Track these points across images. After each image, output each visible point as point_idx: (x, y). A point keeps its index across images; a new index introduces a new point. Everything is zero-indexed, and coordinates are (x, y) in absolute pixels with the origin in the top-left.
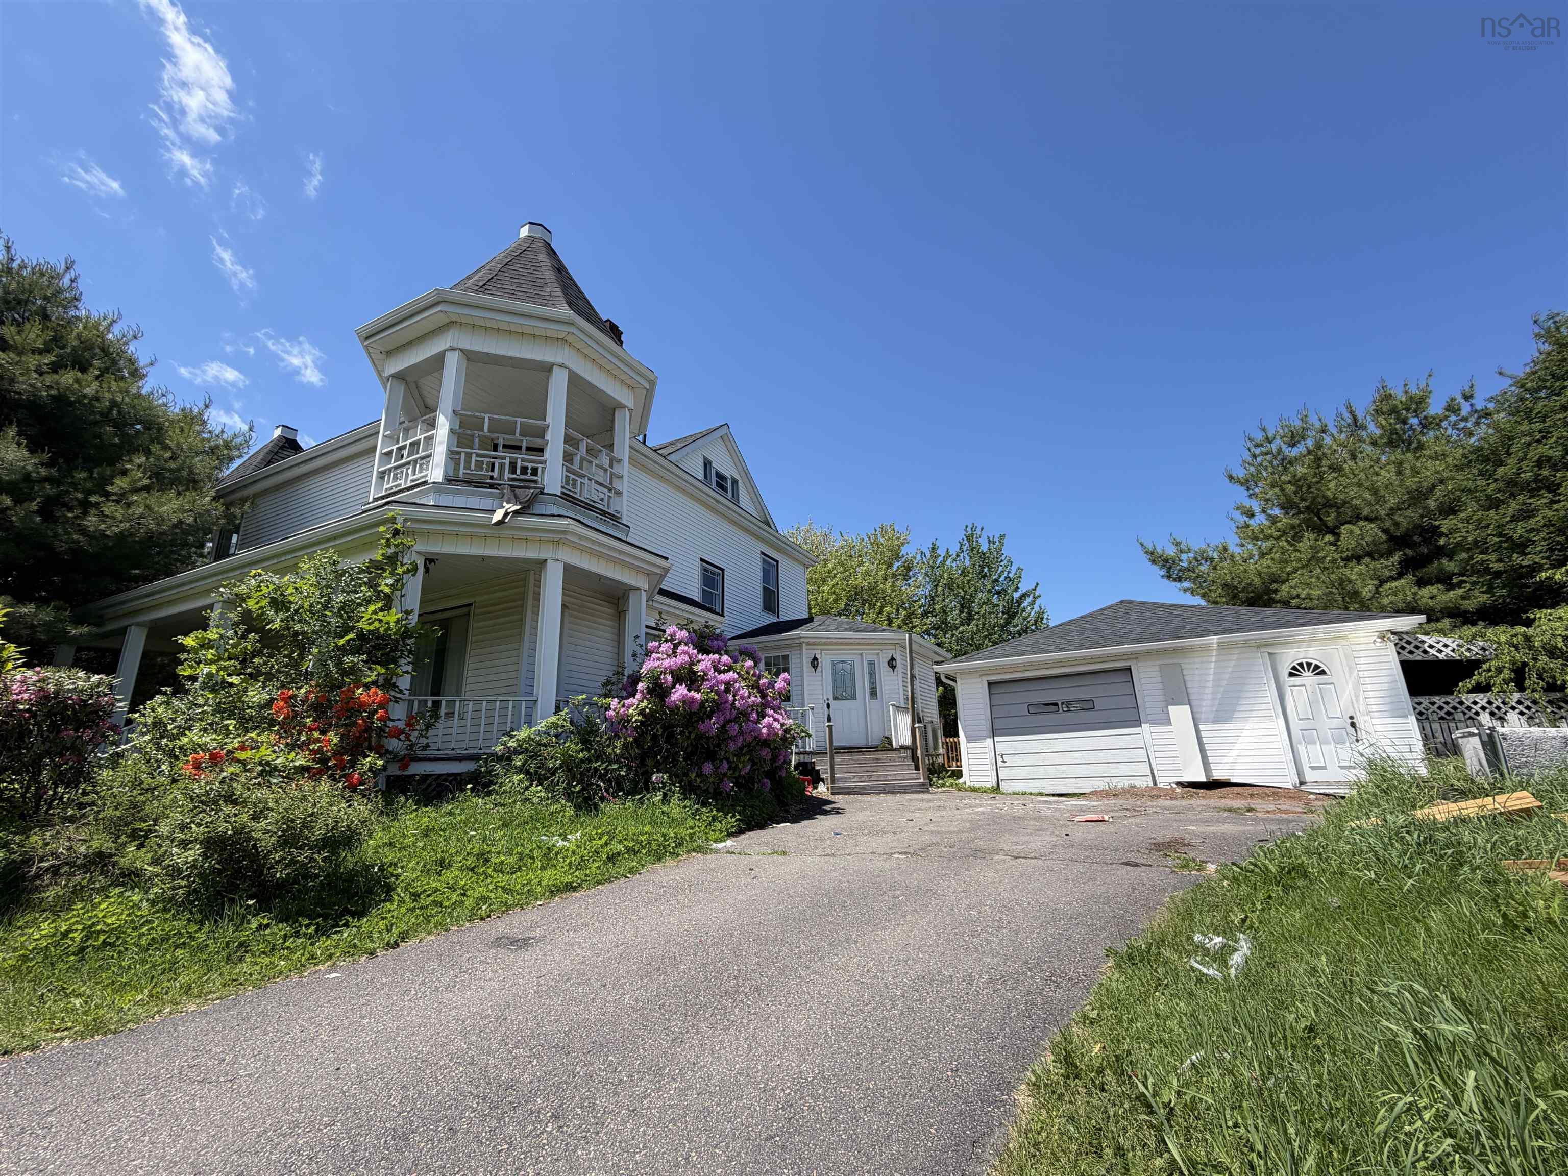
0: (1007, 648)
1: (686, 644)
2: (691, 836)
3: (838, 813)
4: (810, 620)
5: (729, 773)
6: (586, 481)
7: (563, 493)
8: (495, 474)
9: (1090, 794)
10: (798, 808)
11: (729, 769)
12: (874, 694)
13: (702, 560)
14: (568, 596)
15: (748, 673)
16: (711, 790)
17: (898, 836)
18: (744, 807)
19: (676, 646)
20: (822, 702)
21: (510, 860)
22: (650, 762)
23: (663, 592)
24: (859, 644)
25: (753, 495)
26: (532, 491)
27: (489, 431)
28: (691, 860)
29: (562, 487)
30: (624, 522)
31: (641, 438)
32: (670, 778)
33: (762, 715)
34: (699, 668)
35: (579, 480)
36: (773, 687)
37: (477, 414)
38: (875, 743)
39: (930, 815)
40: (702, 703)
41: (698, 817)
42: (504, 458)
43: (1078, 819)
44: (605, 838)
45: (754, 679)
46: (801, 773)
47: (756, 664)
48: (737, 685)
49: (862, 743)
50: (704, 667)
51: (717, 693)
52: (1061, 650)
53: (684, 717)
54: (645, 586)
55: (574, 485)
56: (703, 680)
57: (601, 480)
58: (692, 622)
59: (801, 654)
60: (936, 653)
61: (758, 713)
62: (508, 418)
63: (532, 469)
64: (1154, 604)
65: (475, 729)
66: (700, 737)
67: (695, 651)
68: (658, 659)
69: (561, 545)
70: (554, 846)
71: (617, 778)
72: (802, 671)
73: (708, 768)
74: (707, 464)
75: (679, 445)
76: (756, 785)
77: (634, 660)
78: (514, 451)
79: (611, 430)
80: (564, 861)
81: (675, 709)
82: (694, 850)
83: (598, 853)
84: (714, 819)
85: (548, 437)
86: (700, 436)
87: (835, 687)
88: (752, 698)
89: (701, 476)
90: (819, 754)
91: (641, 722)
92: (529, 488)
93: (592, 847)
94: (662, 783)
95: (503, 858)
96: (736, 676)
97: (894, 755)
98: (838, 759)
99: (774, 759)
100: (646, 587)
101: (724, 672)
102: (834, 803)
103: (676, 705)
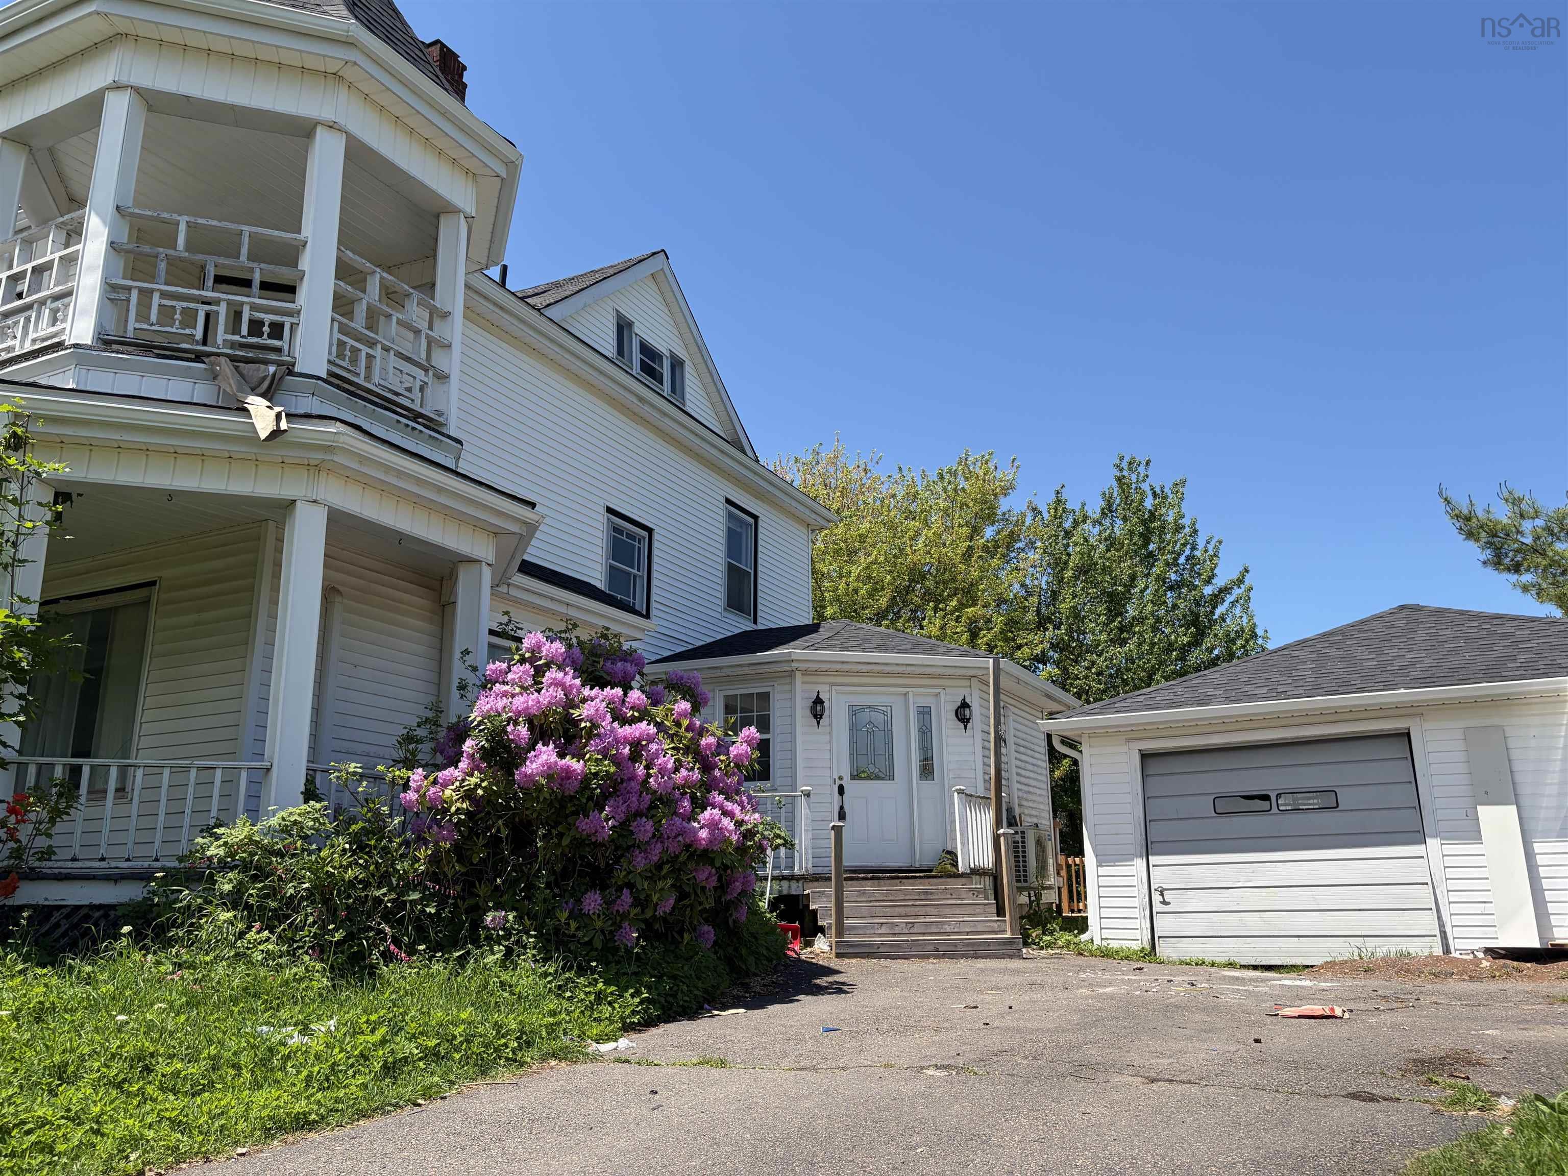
0: (1179, 690)
1: (560, 668)
2: (551, 1029)
3: (840, 991)
4: (812, 629)
5: (634, 911)
6: (378, 352)
7: (331, 374)
8: (199, 333)
9: (1322, 967)
10: (768, 980)
11: (633, 905)
12: (927, 770)
13: (610, 510)
14: (337, 570)
15: (678, 724)
16: (598, 944)
17: (942, 1036)
18: (659, 978)
19: (539, 672)
20: (830, 781)
21: (193, 1069)
22: (482, 890)
23: (528, 569)
24: (901, 675)
25: (712, 389)
26: (272, 369)
27: (189, 247)
28: (544, 1074)
29: (329, 362)
30: (452, 434)
31: (494, 272)
32: (519, 919)
33: (701, 805)
34: (584, 712)
35: (365, 350)
36: (727, 754)
37: (165, 215)
38: (927, 862)
39: (1011, 998)
40: (586, 779)
41: (568, 994)
42: (217, 302)
43: (1287, 1011)
44: (383, 1030)
45: (690, 735)
46: (781, 917)
47: (696, 709)
48: (654, 747)
49: (902, 861)
50: (592, 711)
51: (616, 761)
52: (1279, 695)
53: (551, 804)
54: (490, 555)
55: (354, 360)
56: (590, 735)
57: (407, 349)
58: (575, 626)
59: (792, 692)
60: (1049, 696)
61: (693, 799)
62: (224, 224)
63: (273, 325)
64: (1462, 613)
65: (145, 822)
66: (579, 843)
67: (578, 682)
68: (505, 694)
69: (323, 474)
70: (284, 1044)
71: (418, 919)
72: (793, 725)
73: (593, 902)
74: (623, 327)
75: (569, 289)
76: (686, 936)
77: (462, 696)
78: (234, 288)
79: (433, 255)
80: (299, 1073)
81: (532, 789)
82: (554, 1055)
83: (366, 1059)
84: (600, 997)
85: (305, 263)
86: (612, 271)
87: (854, 753)
88: (683, 772)
89: (609, 347)
90: (817, 880)
91: (468, 813)
92: (266, 362)
93: (355, 1047)
94: (504, 929)
95: (179, 1066)
96: (652, 729)
97: (956, 884)
98: (851, 890)
99: (723, 887)
100: (491, 558)
101: (632, 721)
102: (837, 972)
103: (536, 783)
